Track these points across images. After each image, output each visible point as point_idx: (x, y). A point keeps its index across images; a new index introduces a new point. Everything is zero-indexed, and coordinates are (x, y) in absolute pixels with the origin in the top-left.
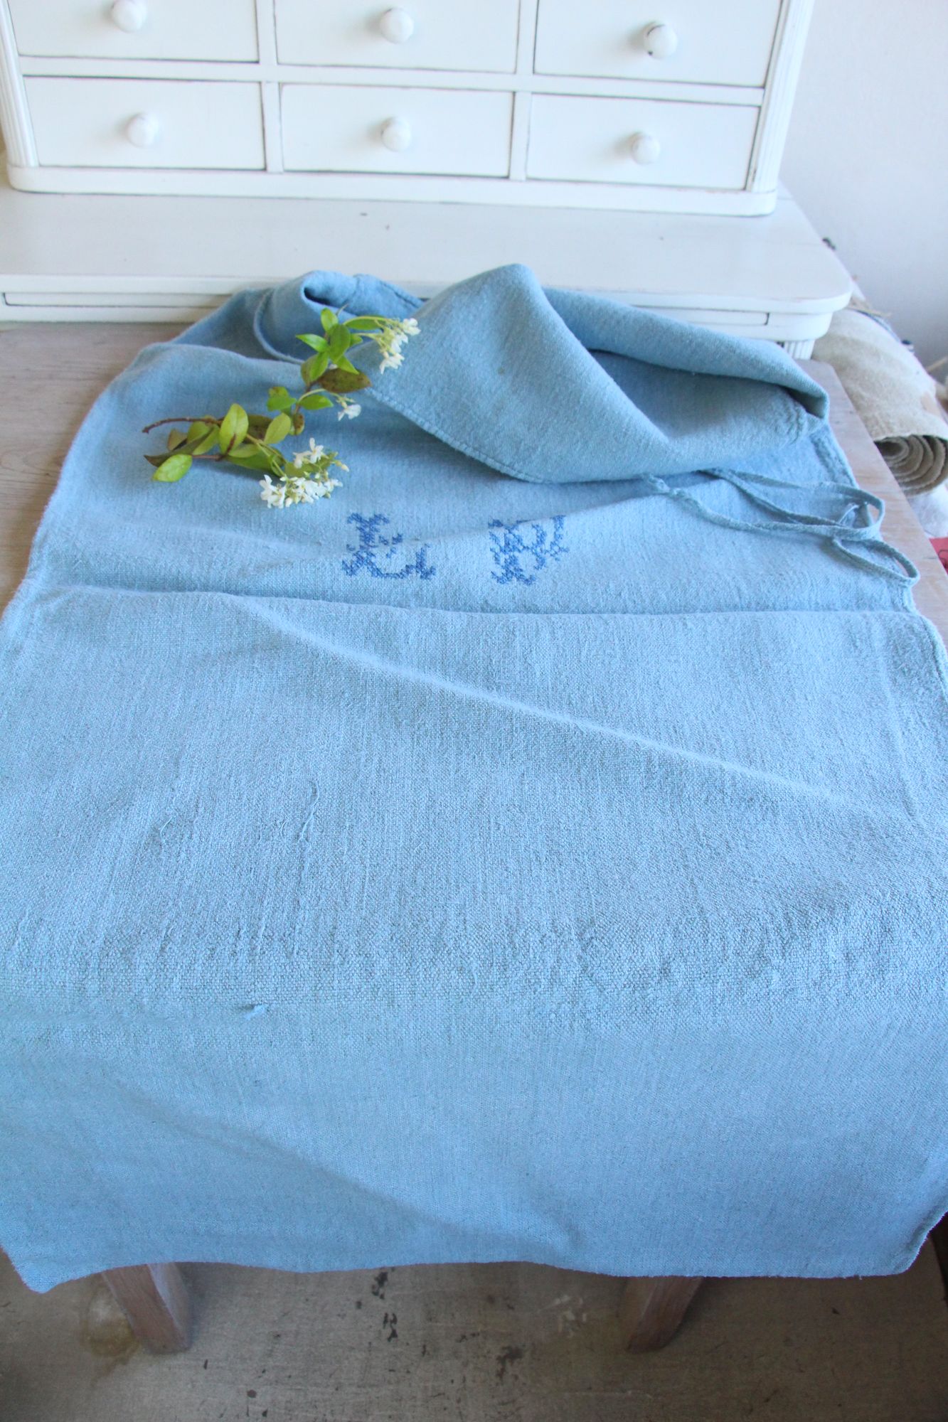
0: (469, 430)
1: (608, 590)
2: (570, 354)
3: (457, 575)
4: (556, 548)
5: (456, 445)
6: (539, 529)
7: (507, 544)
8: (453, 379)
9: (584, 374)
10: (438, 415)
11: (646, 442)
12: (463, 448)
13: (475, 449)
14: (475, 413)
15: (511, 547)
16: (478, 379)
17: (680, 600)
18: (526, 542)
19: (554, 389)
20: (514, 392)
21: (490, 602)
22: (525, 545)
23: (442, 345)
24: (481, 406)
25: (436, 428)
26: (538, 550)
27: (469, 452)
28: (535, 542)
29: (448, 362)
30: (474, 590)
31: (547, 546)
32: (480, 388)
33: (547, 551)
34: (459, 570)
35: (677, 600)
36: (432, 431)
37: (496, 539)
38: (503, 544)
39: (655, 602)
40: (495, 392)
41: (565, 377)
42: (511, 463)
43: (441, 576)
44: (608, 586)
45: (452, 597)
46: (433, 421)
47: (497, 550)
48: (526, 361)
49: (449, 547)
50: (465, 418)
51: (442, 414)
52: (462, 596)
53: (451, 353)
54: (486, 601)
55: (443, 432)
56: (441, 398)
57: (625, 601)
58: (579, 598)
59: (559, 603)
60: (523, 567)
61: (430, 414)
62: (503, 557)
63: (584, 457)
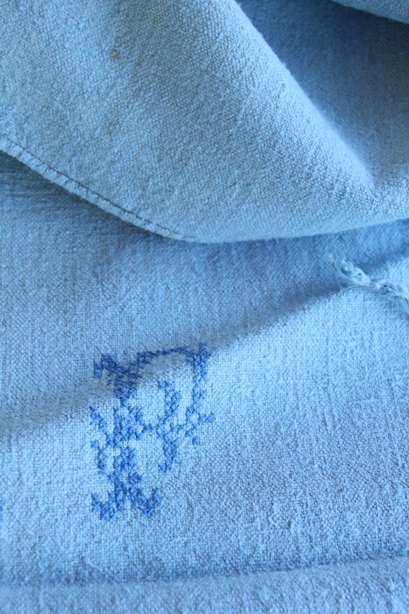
0: (69, 155)
1: (270, 519)
2: (222, 35)
3: (36, 516)
4: (194, 418)
5: (51, 176)
6: (168, 389)
7: (119, 428)
8: (38, 70)
9: (246, 72)
10: (20, 126)
11: (341, 187)
12: (62, 181)
13: (80, 185)
14: (76, 128)
15: (124, 432)
16: (78, 71)
17: (380, 530)
18: (148, 418)
19: (196, 94)
20: (136, 95)
21: (89, 561)
22: (147, 423)
23: (17, 7)
24: (85, 117)
25: (18, 149)
26: (167, 427)
27: (71, 188)
28: (162, 414)
29: (28, 39)
30: (63, 541)
31: (180, 417)
32: (82, 86)
33: (180, 427)
34: (41, 502)
35: (376, 530)
36: (14, 152)
37: (101, 424)
38: (110, 429)
39: (341, 538)
40: (107, 94)
41: (213, 76)
42: (135, 209)
43: (10, 520)
44: (271, 510)
45: (28, 556)
46: (14, 138)
47: (102, 444)
48: (153, 41)
49: (25, 456)
50: (61, 136)
51: (26, 126)
52: (45, 555)
53: (34, 23)
54: (83, 558)
55: (29, 157)
56: (22, 98)
57: (296, 540)
58: (226, 538)
59: (195, 552)
60: (141, 472)
61: (7, 124)
62: (112, 453)
63: (244, 207)
